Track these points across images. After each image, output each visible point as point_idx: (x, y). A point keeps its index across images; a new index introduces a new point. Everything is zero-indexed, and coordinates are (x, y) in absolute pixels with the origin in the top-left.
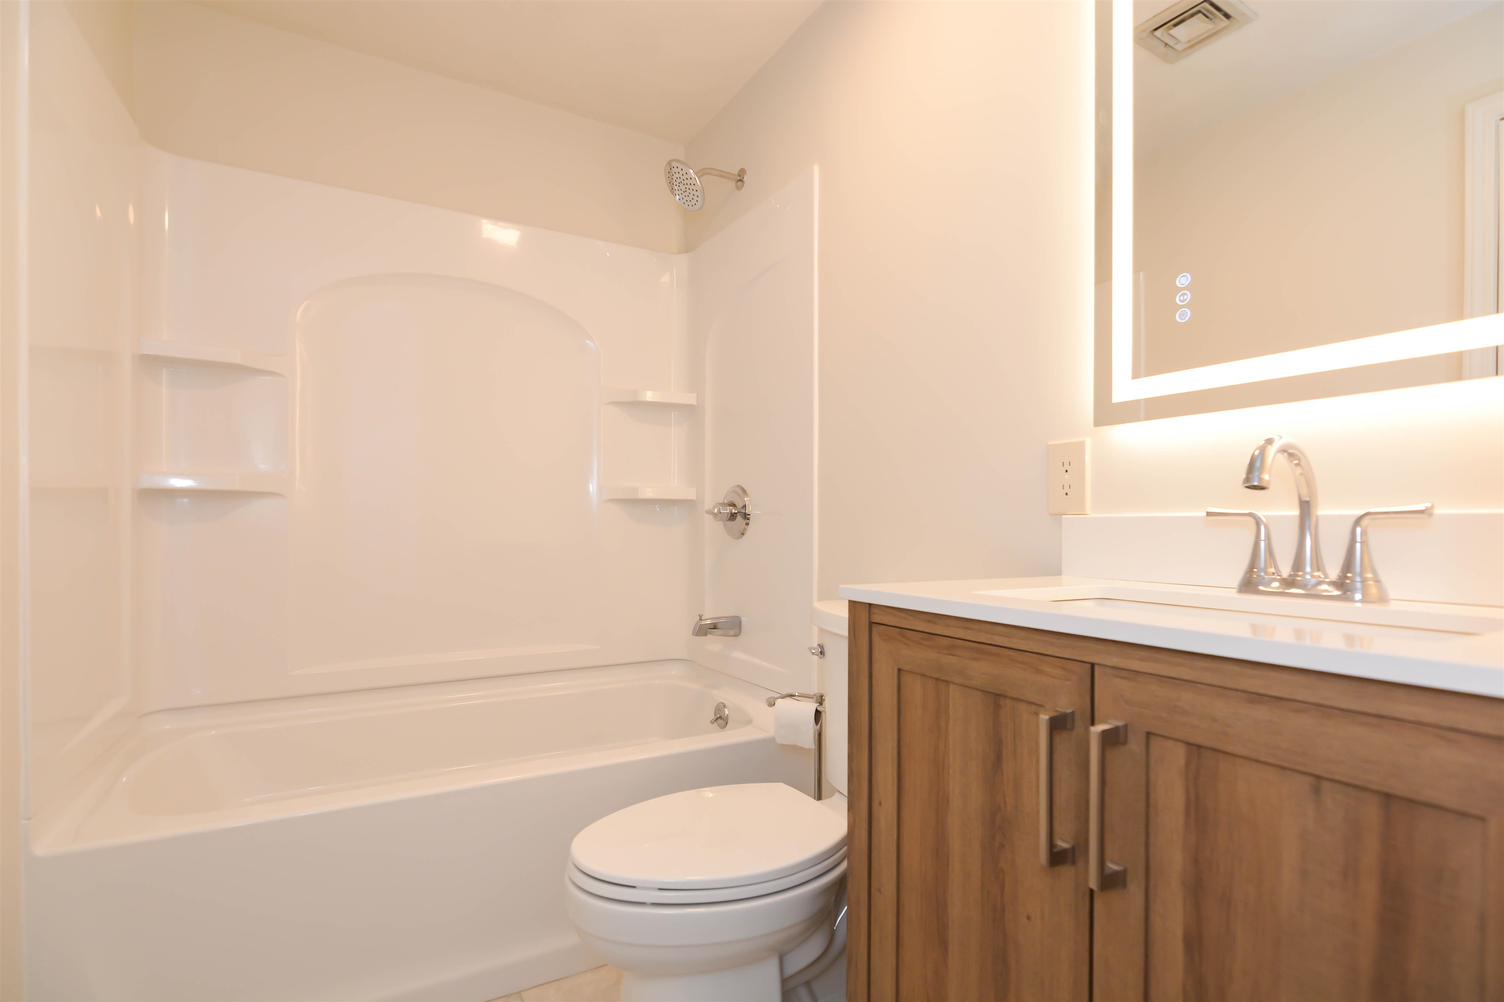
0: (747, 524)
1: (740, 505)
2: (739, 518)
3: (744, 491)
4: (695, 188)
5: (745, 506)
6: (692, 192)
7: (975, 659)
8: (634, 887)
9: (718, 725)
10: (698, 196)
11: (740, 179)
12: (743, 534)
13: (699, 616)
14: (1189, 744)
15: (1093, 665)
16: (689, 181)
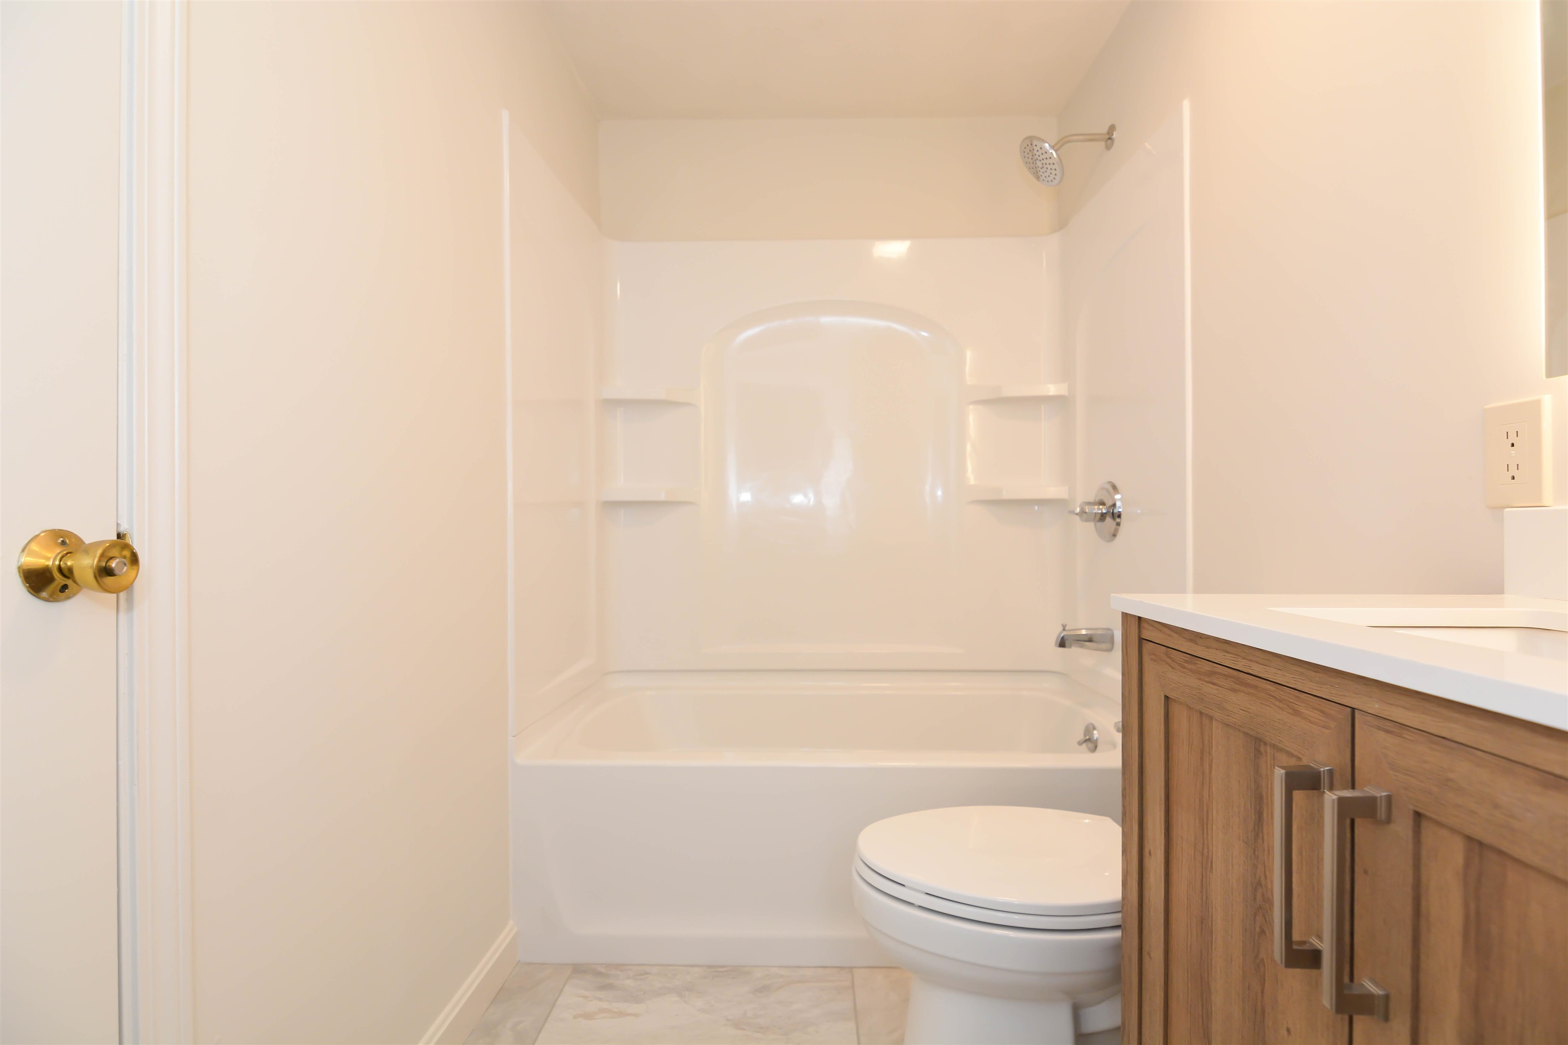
0: (1118, 524)
1: (1109, 503)
2: (1109, 520)
3: (1114, 487)
4: (1051, 161)
5: (1114, 505)
6: (1049, 167)
7: (1234, 691)
8: (904, 885)
9: (1088, 747)
10: (1055, 169)
11: (1109, 138)
12: (1114, 535)
13: (1063, 625)
14: (1469, 839)
15: (1353, 709)
16: (1044, 156)
